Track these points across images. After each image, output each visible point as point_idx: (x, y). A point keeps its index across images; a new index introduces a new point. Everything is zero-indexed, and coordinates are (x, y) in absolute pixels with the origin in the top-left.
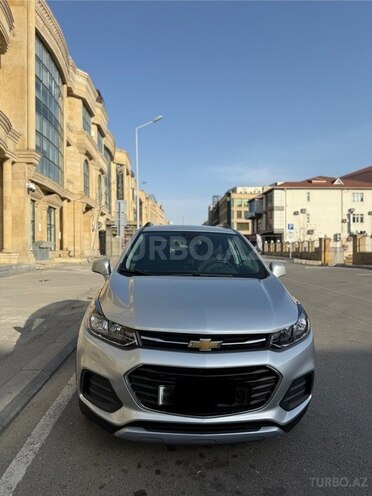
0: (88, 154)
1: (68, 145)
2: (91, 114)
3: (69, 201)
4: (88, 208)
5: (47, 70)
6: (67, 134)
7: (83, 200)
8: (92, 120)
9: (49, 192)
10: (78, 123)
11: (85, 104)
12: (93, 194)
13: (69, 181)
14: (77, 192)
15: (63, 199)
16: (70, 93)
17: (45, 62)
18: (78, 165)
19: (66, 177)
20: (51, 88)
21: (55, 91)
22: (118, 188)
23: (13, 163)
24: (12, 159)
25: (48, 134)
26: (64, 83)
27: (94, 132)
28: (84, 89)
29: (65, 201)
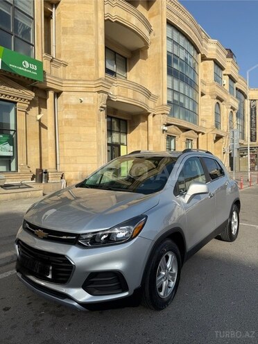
0: (218, 98)
1: (202, 95)
2: (222, 68)
3: (203, 134)
4: (218, 138)
5: (183, 48)
6: (201, 88)
7: (213, 132)
8: (224, 72)
9: (186, 130)
10: (211, 78)
11: (216, 63)
12: (224, 126)
13: (203, 120)
14: (209, 127)
15: (198, 133)
16: (204, 58)
17: (181, 44)
18: (211, 107)
19: (200, 117)
20: (186, 59)
21: (190, 60)
22: (251, 119)
23: (154, 115)
24: (153, 113)
25: (185, 91)
26: (198, 52)
27: (226, 80)
28: (215, 52)
29: (200, 135)
